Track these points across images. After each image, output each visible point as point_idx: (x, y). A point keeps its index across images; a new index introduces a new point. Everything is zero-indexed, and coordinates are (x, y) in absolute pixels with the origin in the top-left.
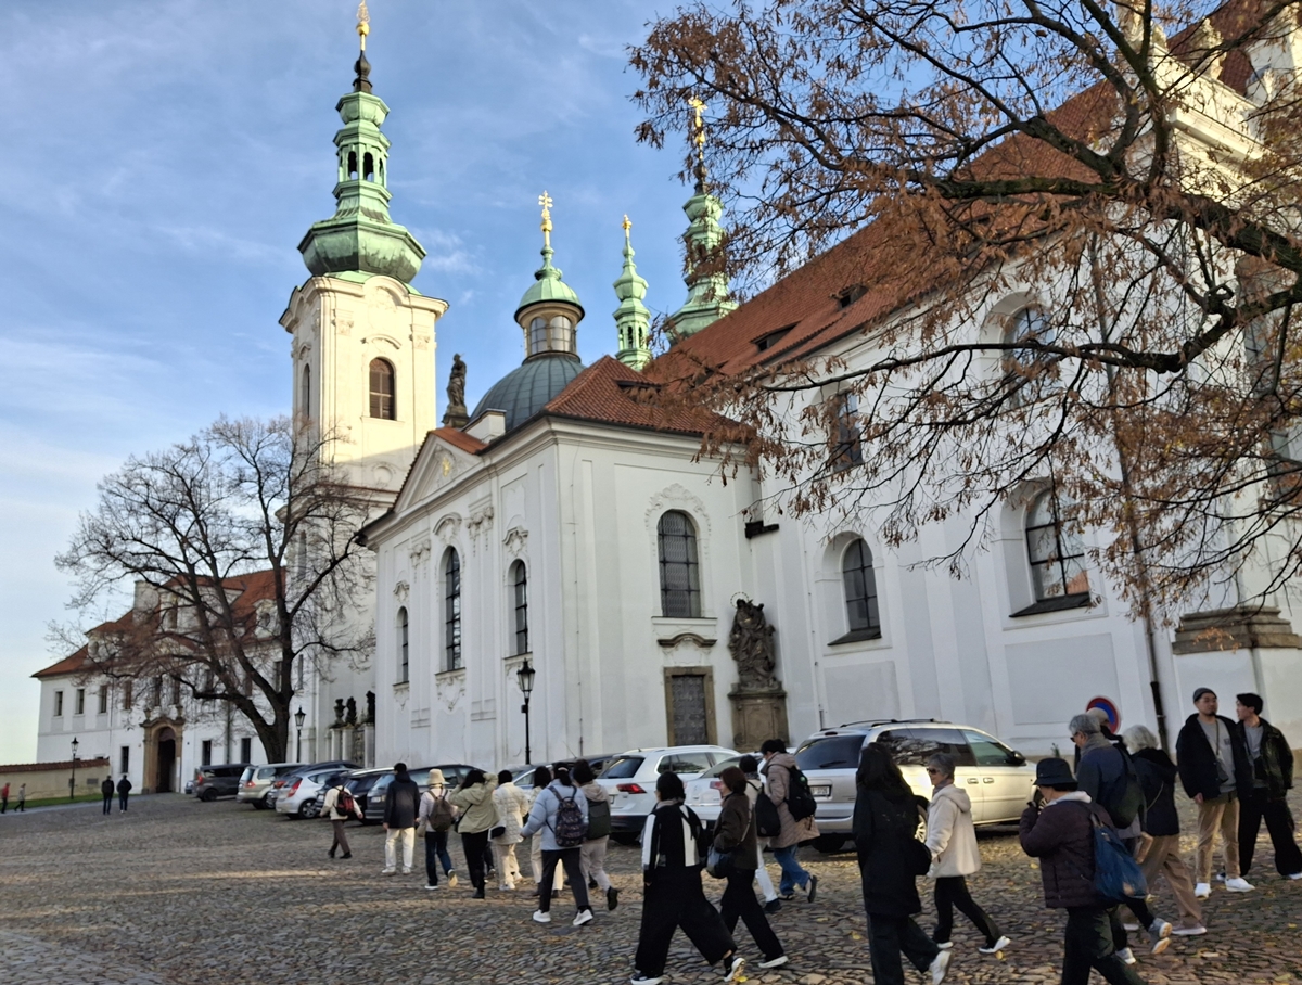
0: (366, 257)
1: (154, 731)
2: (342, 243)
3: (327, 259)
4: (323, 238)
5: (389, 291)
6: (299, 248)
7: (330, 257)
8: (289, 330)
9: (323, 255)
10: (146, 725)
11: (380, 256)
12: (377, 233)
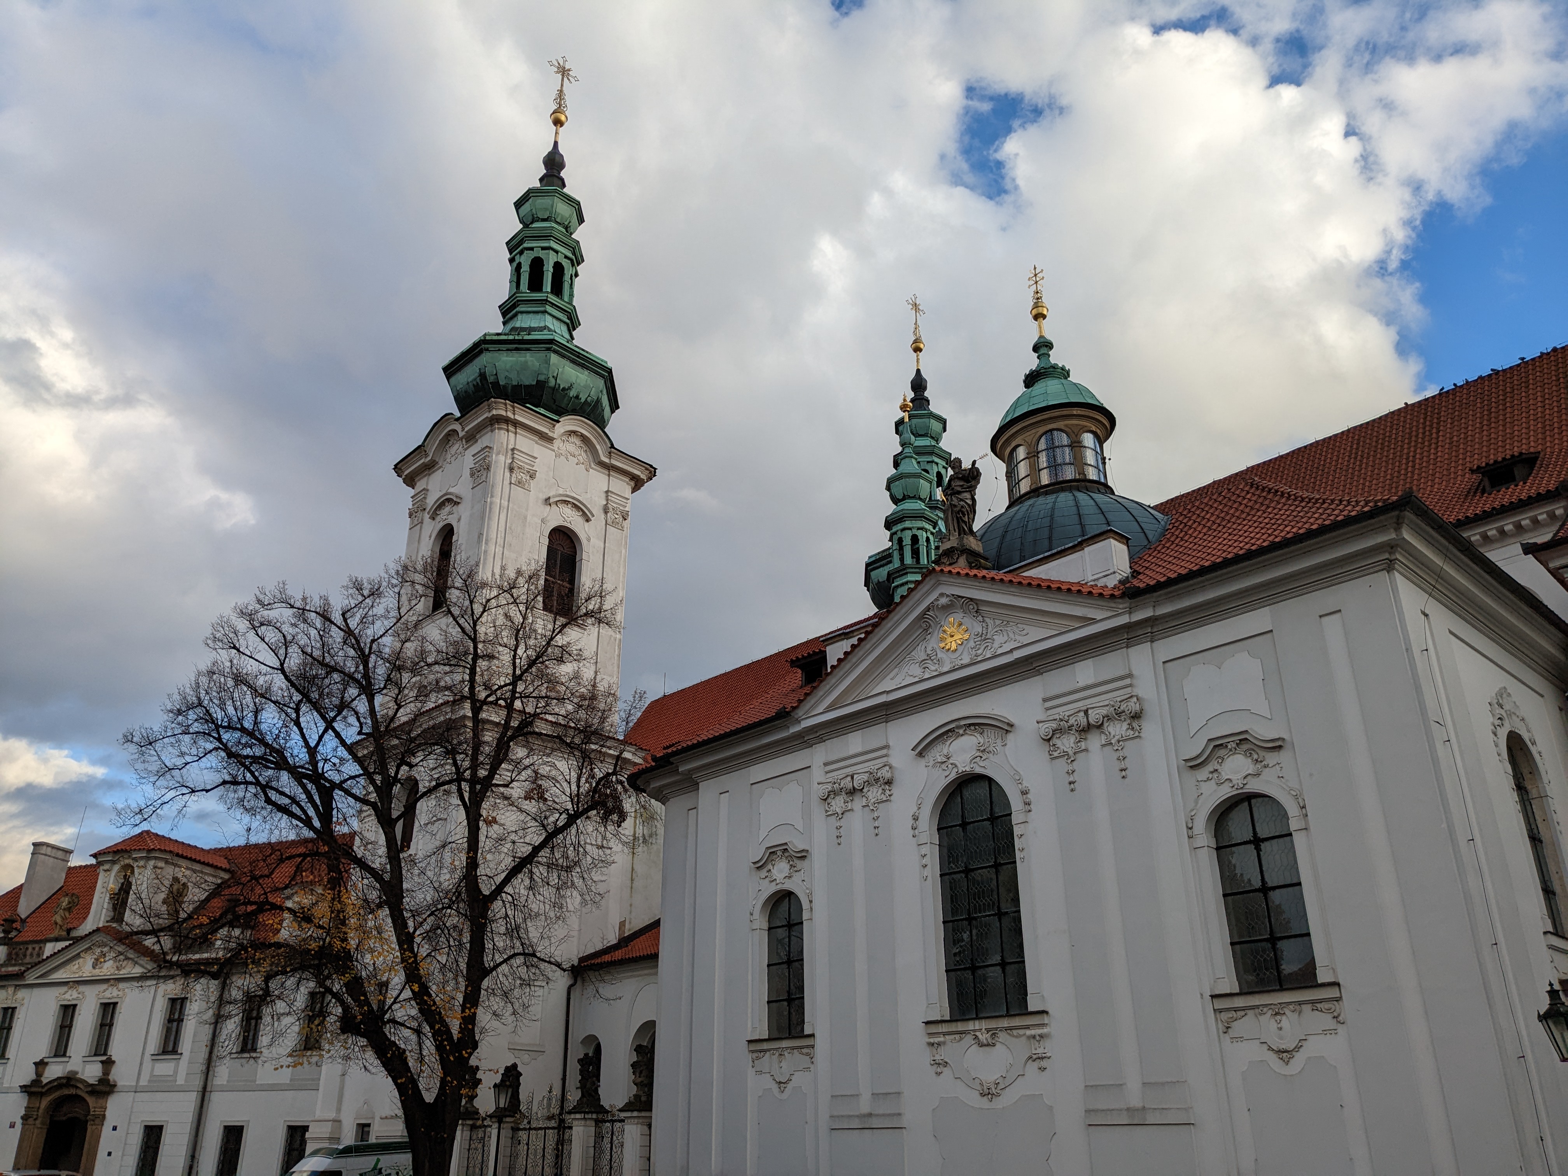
0: (554, 389)
1: (45, 1102)
2: (525, 366)
3: (496, 384)
4: (496, 354)
5: (584, 439)
6: (445, 369)
7: (502, 382)
8: (410, 481)
9: (491, 379)
10: (33, 1090)
11: (572, 393)
12: (573, 362)
